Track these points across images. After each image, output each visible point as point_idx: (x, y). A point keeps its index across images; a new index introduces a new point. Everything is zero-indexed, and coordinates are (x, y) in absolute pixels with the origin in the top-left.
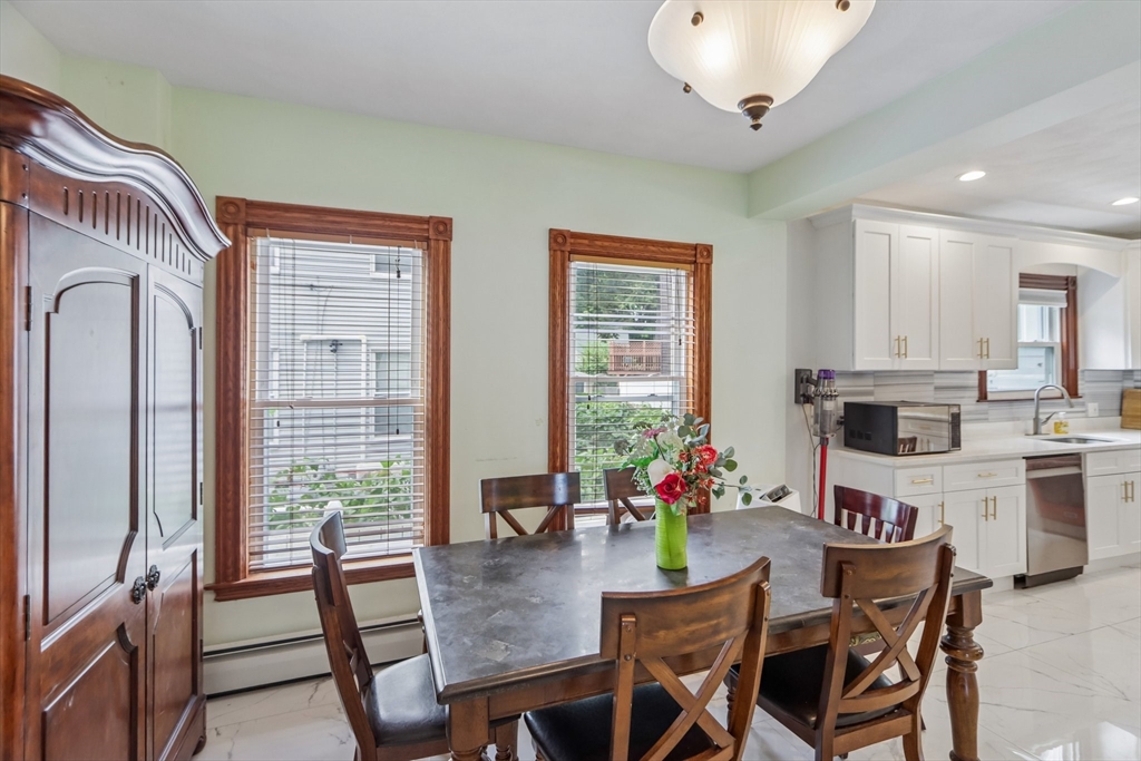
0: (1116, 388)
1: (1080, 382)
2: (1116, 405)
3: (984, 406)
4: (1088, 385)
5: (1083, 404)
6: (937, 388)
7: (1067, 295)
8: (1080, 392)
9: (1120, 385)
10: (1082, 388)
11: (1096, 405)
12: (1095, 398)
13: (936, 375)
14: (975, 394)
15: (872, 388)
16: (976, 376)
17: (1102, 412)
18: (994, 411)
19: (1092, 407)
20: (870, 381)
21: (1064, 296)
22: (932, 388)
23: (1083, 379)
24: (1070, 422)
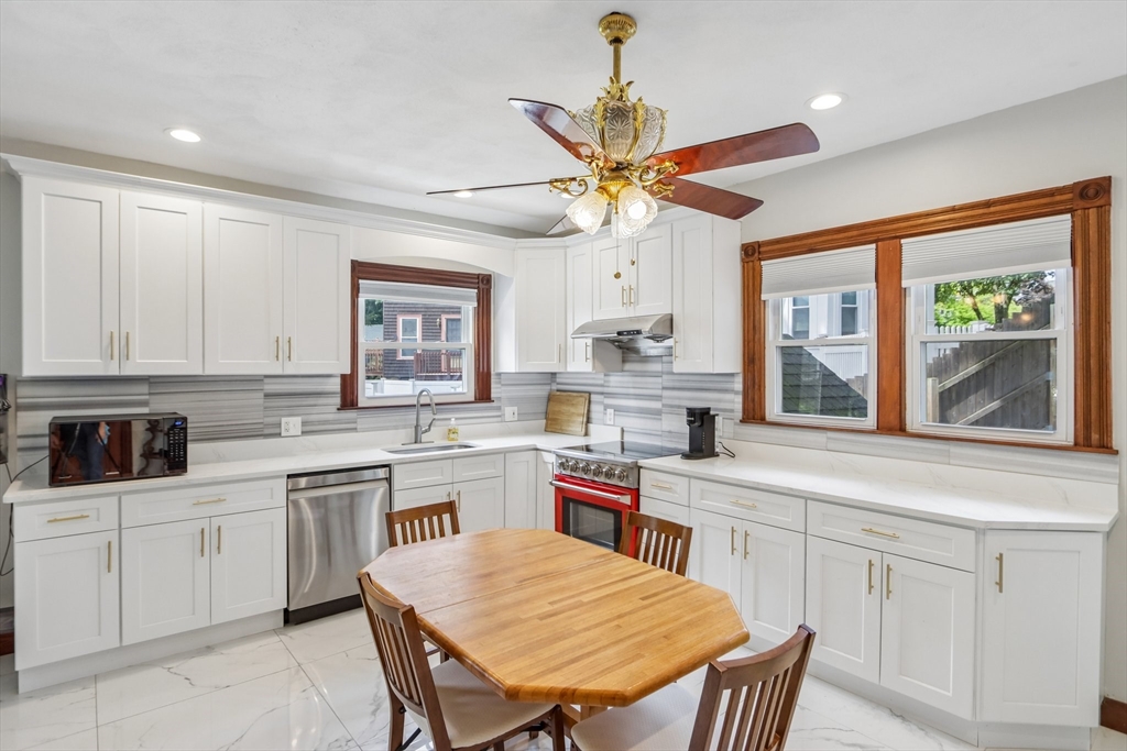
0: (543, 391)
1: (493, 386)
2: (542, 408)
3: (350, 414)
4: (504, 388)
5: (499, 408)
6: (267, 396)
7: (478, 294)
8: (493, 395)
9: (548, 387)
10: (495, 392)
11: (515, 409)
12: (512, 401)
13: (266, 380)
14: (337, 401)
15: (147, 397)
16: (338, 380)
17: (522, 416)
18: (363, 420)
19: (510, 412)
20: (144, 388)
21: (475, 295)
22: (262, 395)
23: (496, 383)
24: (461, 429)
